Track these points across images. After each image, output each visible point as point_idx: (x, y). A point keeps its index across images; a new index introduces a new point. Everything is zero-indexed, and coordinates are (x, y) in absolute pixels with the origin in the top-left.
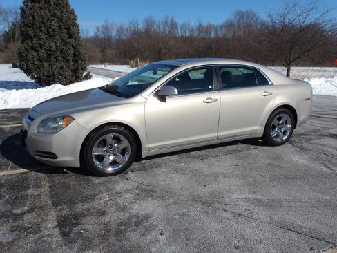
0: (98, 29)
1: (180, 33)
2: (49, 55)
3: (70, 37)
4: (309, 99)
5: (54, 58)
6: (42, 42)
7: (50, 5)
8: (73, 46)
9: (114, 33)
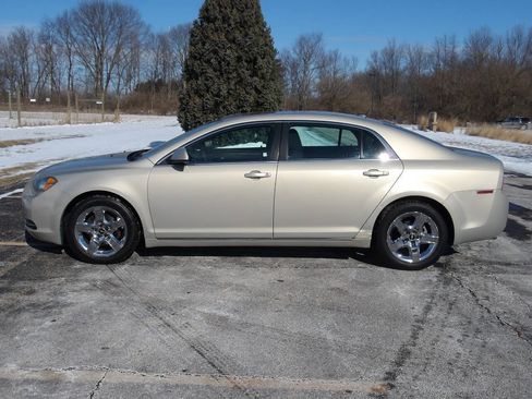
0: (375, 55)
2: (217, 104)
3: (254, 74)
4: (491, 192)
5: (224, 108)
6: (209, 83)
7: (230, 25)
8: (256, 89)
9: (403, 64)
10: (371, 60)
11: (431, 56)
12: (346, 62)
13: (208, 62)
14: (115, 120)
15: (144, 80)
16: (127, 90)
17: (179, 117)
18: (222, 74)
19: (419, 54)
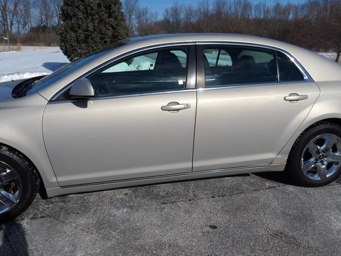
0: (167, 11)
1: (253, 15)
5: (92, 39)
6: (80, 22)
9: (182, 16)
10: (165, 13)
11: (196, 11)
12: (152, 14)
13: (78, 7)
14: (18, 49)
15: (34, 25)
16: (24, 31)
17: (61, 46)
18: (88, 16)
19: (190, 10)
